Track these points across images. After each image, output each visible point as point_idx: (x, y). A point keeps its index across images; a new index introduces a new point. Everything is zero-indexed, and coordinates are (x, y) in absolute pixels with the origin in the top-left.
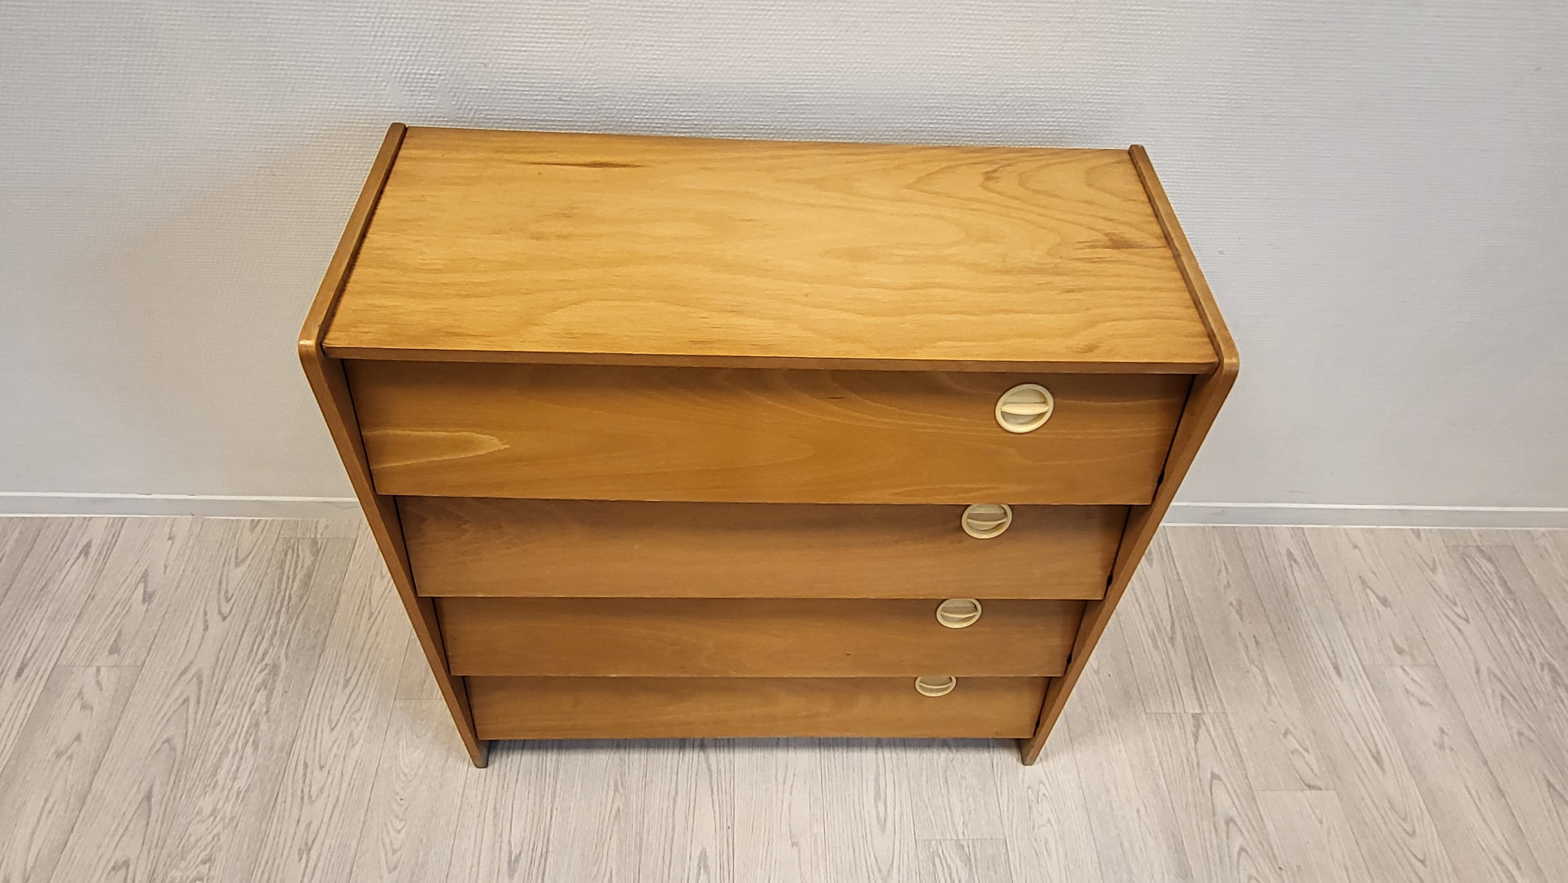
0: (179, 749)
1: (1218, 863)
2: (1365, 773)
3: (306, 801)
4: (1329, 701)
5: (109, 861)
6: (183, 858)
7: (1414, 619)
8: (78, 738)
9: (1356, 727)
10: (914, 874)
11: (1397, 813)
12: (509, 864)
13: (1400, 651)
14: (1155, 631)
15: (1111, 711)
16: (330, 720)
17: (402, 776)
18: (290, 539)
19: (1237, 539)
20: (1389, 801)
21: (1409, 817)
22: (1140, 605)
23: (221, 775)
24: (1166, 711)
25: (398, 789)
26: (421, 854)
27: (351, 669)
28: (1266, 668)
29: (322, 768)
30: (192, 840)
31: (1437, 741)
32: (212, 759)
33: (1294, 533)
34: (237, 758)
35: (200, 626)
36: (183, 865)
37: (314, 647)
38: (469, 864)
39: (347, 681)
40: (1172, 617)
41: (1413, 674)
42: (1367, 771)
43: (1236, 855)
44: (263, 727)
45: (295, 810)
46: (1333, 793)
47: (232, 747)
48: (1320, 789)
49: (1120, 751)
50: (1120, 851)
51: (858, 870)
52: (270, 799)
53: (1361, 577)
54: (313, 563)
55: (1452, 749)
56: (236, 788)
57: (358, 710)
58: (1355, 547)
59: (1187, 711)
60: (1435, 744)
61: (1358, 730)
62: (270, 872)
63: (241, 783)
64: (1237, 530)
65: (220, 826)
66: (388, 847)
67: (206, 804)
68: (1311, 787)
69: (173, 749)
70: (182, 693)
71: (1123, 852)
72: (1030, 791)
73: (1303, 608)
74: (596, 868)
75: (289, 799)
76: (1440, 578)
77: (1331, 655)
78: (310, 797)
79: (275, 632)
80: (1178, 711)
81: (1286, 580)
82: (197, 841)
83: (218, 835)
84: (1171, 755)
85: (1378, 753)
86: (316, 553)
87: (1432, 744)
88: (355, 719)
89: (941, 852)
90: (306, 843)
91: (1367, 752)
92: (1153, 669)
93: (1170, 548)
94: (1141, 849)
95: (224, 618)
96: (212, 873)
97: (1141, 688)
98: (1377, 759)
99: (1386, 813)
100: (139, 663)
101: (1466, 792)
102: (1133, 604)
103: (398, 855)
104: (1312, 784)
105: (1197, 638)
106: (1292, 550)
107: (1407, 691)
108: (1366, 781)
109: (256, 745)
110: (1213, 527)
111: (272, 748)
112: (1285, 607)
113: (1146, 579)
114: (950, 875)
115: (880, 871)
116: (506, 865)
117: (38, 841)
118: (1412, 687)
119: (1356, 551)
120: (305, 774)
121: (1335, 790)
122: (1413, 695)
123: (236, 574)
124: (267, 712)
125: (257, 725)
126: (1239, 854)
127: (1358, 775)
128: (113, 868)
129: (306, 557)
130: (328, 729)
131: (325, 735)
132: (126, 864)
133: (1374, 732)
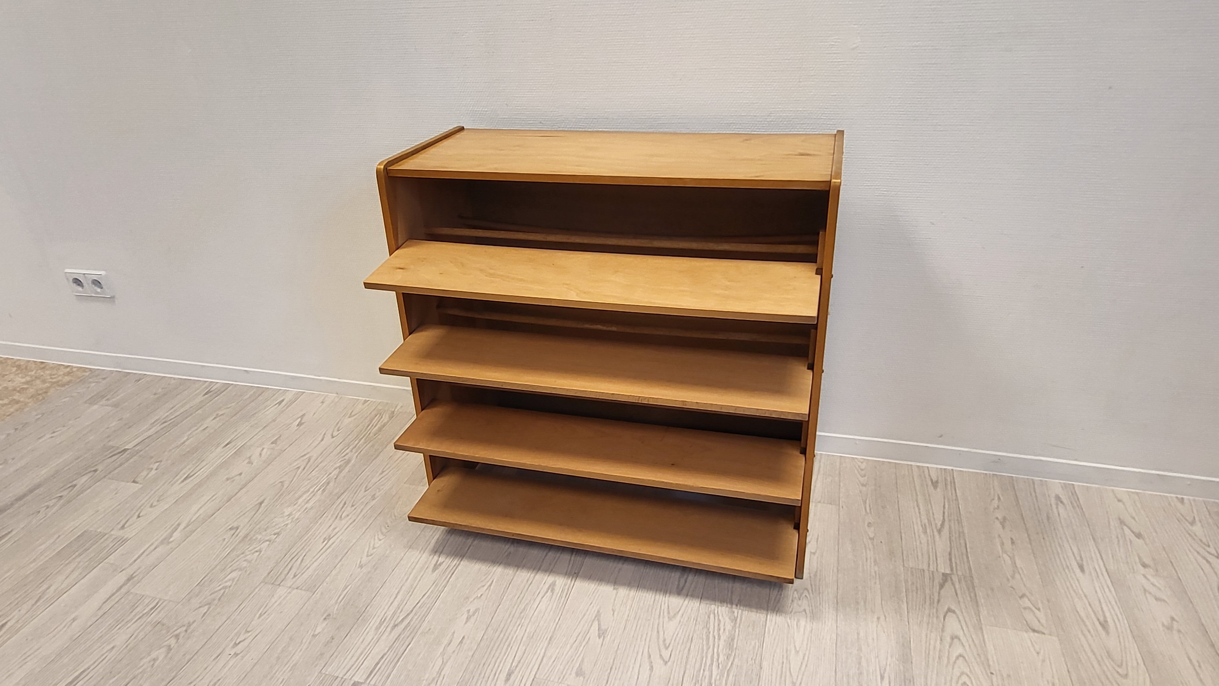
0: (285, 487)
1: (937, 660)
2: (1089, 631)
3: (338, 518)
4: (1068, 584)
5: (229, 525)
6: (266, 530)
7: (1164, 548)
8: (240, 474)
9: (1089, 603)
10: (692, 619)
11: (1113, 661)
12: (435, 565)
13: (1145, 566)
14: (927, 524)
15: (875, 561)
16: (366, 487)
17: (393, 516)
18: (381, 410)
19: (1013, 484)
20: (1108, 652)
21: (1124, 664)
22: (919, 509)
23: (300, 500)
24: (920, 567)
25: (388, 521)
26: (388, 552)
27: (387, 467)
28: (1017, 558)
29: (353, 506)
30: (274, 524)
31: (1166, 623)
32: (299, 493)
33: (1065, 487)
34: (312, 494)
35: (320, 439)
36: (264, 533)
37: (372, 456)
38: (412, 561)
39: (383, 472)
40: (944, 519)
41: (1152, 580)
42: (1092, 630)
43: (954, 658)
44: (331, 484)
45: (331, 521)
46: (1055, 638)
47: (312, 490)
48: (1044, 633)
49: (875, 583)
50: (856, 637)
51: (654, 610)
52: (319, 515)
53: (1120, 519)
54: (388, 422)
55: (1179, 631)
56: (306, 506)
57: (383, 485)
58: (1119, 501)
59: (939, 570)
60: (1163, 625)
61: (1090, 605)
62: (306, 545)
63: (309, 505)
64: (1014, 478)
65: (290, 521)
66: (372, 545)
67: (287, 511)
68: (1034, 631)
69: (283, 486)
70: (298, 464)
71: (858, 638)
72: (795, 592)
73: (1060, 529)
74: (484, 577)
75: (330, 516)
76: (1197, 529)
77: (1078, 558)
78: (341, 517)
79: (355, 446)
80: (931, 568)
81: (1050, 511)
82: (276, 525)
83: (287, 524)
84: (917, 593)
85: (1106, 621)
86: (391, 417)
87: (1160, 626)
88: (379, 489)
89: (716, 612)
90: (330, 536)
91: (1095, 620)
92: (918, 543)
93: (954, 483)
94: (873, 639)
95: (333, 437)
96: (277, 539)
97: (905, 552)
98: (1104, 625)
99: (1102, 658)
100: (283, 449)
101: (1188, 661)
102: (914, 508)
103: (375, 550)
104: (1036, 629)
105: (961, 534)
106: (1061, 496)
107: (1145, 590)
108: (1089, 637)
109: (324, 490)
110: (994, 474)
111: (331, 493)
112: (1044, 526)
113: (929, 496)
114: (719, 625)
115: (669, 613)
116: (433, 566)
117: (201, 512)
118: (1149, 587)
119: (1120, 504)
120: (343, 507)
121: (1058, 637)
122: (1150, 593)
123: (347, 421)
124: (335, 479)
125: (328, 483)
126: (957, 658)
127: (1082, 631)
128: (230, 529)
129: (385, 418)
130: (363, 490)
131: (361, 492)
132: (237, 528)
133: (1105, 609)
